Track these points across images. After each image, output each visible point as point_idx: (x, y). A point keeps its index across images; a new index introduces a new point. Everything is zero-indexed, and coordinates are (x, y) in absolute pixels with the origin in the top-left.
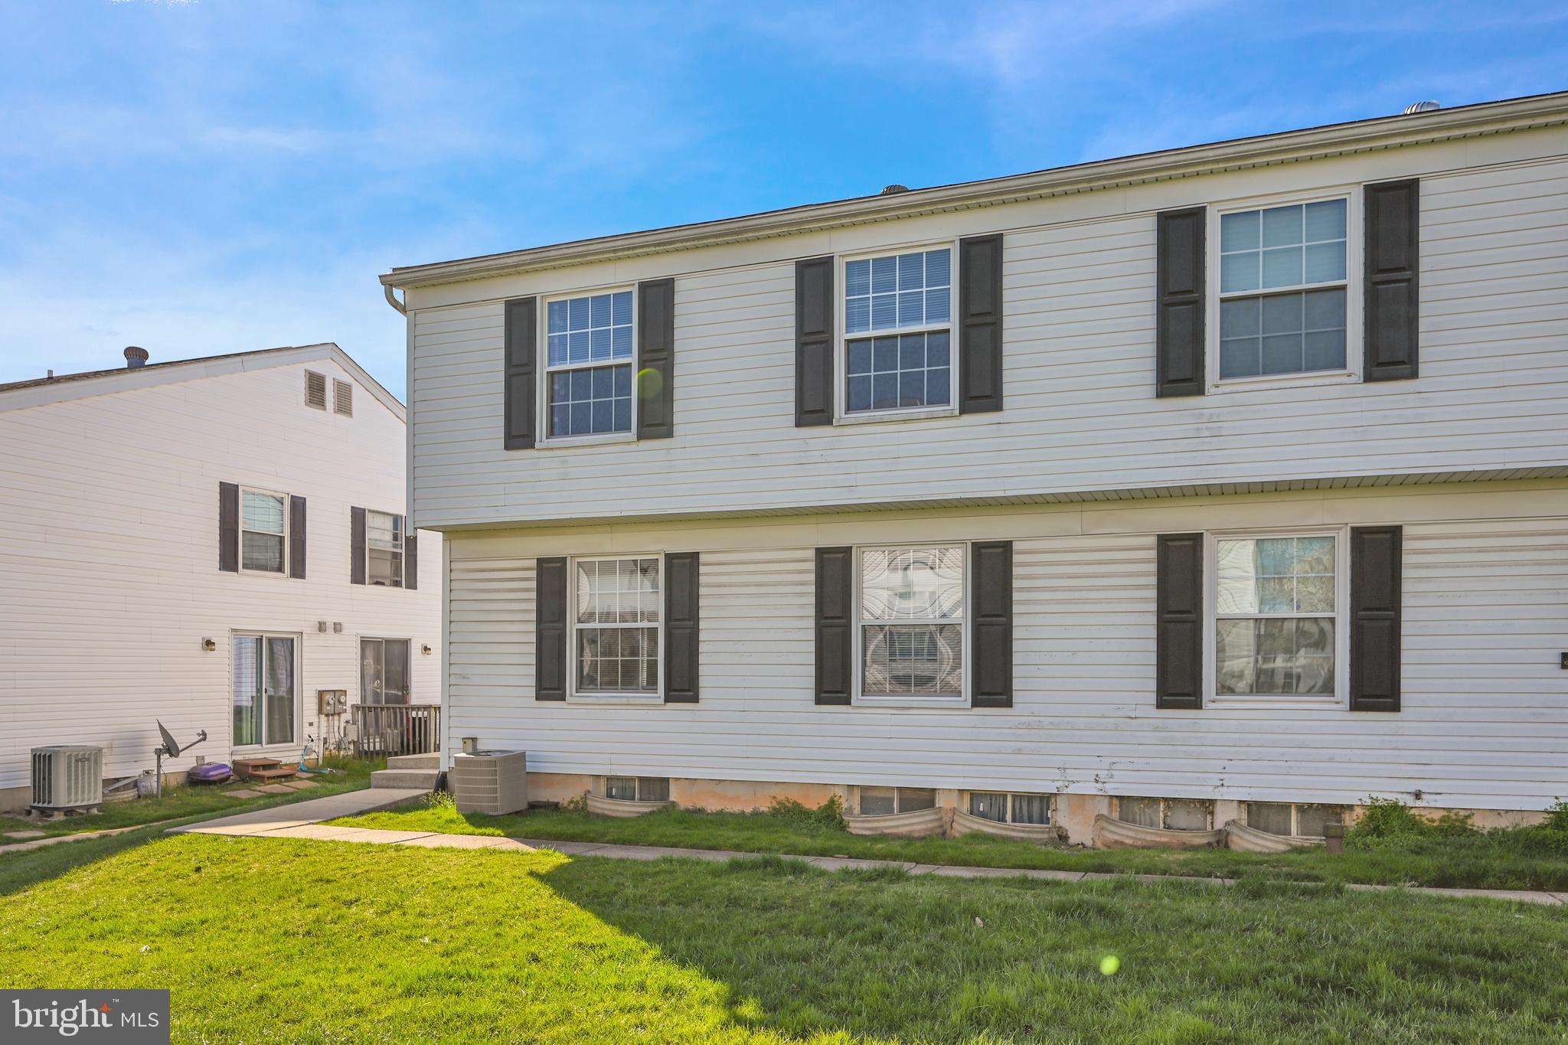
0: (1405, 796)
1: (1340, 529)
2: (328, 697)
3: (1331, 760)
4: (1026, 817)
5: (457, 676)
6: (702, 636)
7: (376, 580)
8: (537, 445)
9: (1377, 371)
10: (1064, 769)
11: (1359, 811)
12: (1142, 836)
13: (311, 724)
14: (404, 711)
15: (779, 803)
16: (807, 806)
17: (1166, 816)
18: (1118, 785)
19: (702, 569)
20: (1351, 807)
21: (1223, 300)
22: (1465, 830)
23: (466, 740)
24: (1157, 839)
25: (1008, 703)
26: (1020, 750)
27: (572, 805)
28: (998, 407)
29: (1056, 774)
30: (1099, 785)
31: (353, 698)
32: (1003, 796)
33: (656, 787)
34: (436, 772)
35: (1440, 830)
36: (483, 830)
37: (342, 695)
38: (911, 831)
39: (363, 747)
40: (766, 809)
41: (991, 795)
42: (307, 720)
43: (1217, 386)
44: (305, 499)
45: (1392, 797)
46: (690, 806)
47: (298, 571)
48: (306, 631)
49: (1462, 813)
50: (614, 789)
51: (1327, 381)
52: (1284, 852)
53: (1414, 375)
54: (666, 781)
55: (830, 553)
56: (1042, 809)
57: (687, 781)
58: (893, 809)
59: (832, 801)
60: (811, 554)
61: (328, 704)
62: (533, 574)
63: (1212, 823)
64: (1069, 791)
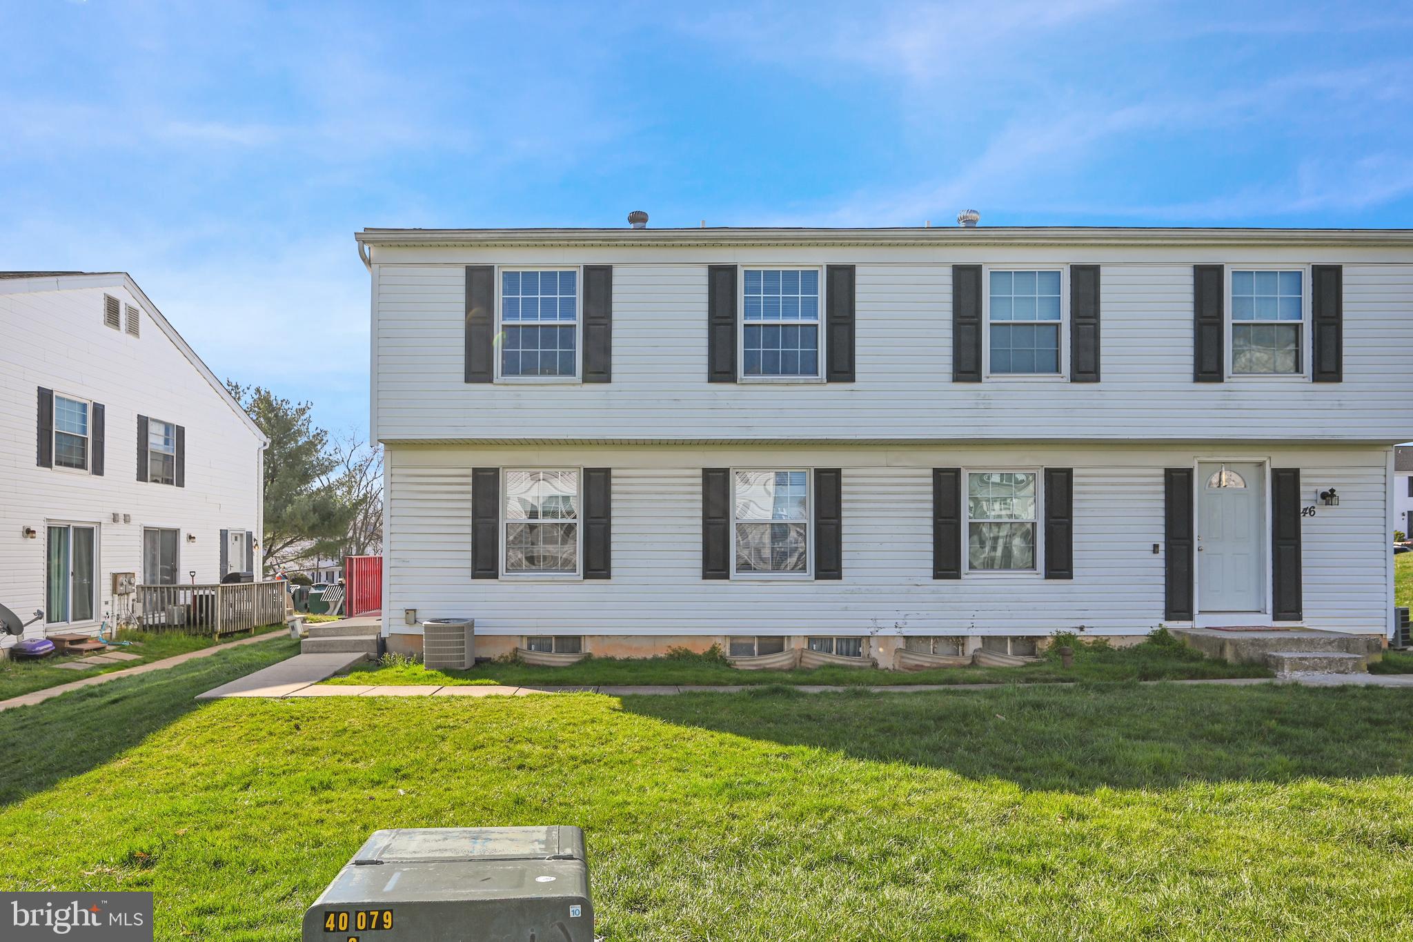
0: (1075, 629)
1: (1039, 469)
2: (121, 579)
3: (1034, 609)
4: (845, 653)
5: (397, 560)
6: (613, 530)
7: (155, 478)
8: (495, 381)
9: (1079, 376)
10: (875, 619)
11: (1050, 640)
12: (937, 661)
13: (107, 603)
14: (172, 590)
15: (673, 651)
16: (696, 652)
17: (934, 648)
18: (909, 629)
19: (613, 481)
20: (1044, 637)
21: (991, 324)
22: (1106, 648)
23: (409, 612)
24: (947, 662)
25: (839, 577)
26: (846, 607)
27: (502, 660)
28: (852, 380)
29: (870, 623)
30: (898, 630)
31: (139, 580)
32: (830, 639)
33: (570, 643)
34: (374, 637)
35: (1094, 649)
36: (478, 681)
37: (131, 577)
38: (782, 666)
39: (147, 621)
40: (663, 655)
41: (822, 639)
42: (103, 599)
43: (988, 378)
44: (104, 406)
45: (1067, 630)
46: (603, 656)
47: (98, 470)
48: (104, 521)
49: (1104, 638)
50: (533, 646)
51: (1050, 380)
52: (1022, 667)
53: (1098, 380)
54: (578, 638)
55: (713, 472)
56: (855, 647)
57: (600, 637)
58: (754, 651)
59: (714, 648)
60: (700, 472)
61: (122, 584)
62: (470, 480)
63: (963, 651)
64: (879, 634)
